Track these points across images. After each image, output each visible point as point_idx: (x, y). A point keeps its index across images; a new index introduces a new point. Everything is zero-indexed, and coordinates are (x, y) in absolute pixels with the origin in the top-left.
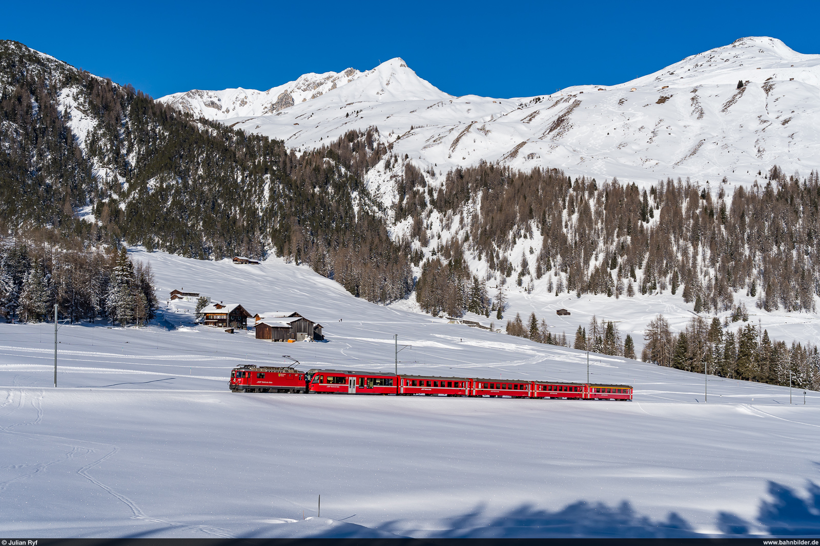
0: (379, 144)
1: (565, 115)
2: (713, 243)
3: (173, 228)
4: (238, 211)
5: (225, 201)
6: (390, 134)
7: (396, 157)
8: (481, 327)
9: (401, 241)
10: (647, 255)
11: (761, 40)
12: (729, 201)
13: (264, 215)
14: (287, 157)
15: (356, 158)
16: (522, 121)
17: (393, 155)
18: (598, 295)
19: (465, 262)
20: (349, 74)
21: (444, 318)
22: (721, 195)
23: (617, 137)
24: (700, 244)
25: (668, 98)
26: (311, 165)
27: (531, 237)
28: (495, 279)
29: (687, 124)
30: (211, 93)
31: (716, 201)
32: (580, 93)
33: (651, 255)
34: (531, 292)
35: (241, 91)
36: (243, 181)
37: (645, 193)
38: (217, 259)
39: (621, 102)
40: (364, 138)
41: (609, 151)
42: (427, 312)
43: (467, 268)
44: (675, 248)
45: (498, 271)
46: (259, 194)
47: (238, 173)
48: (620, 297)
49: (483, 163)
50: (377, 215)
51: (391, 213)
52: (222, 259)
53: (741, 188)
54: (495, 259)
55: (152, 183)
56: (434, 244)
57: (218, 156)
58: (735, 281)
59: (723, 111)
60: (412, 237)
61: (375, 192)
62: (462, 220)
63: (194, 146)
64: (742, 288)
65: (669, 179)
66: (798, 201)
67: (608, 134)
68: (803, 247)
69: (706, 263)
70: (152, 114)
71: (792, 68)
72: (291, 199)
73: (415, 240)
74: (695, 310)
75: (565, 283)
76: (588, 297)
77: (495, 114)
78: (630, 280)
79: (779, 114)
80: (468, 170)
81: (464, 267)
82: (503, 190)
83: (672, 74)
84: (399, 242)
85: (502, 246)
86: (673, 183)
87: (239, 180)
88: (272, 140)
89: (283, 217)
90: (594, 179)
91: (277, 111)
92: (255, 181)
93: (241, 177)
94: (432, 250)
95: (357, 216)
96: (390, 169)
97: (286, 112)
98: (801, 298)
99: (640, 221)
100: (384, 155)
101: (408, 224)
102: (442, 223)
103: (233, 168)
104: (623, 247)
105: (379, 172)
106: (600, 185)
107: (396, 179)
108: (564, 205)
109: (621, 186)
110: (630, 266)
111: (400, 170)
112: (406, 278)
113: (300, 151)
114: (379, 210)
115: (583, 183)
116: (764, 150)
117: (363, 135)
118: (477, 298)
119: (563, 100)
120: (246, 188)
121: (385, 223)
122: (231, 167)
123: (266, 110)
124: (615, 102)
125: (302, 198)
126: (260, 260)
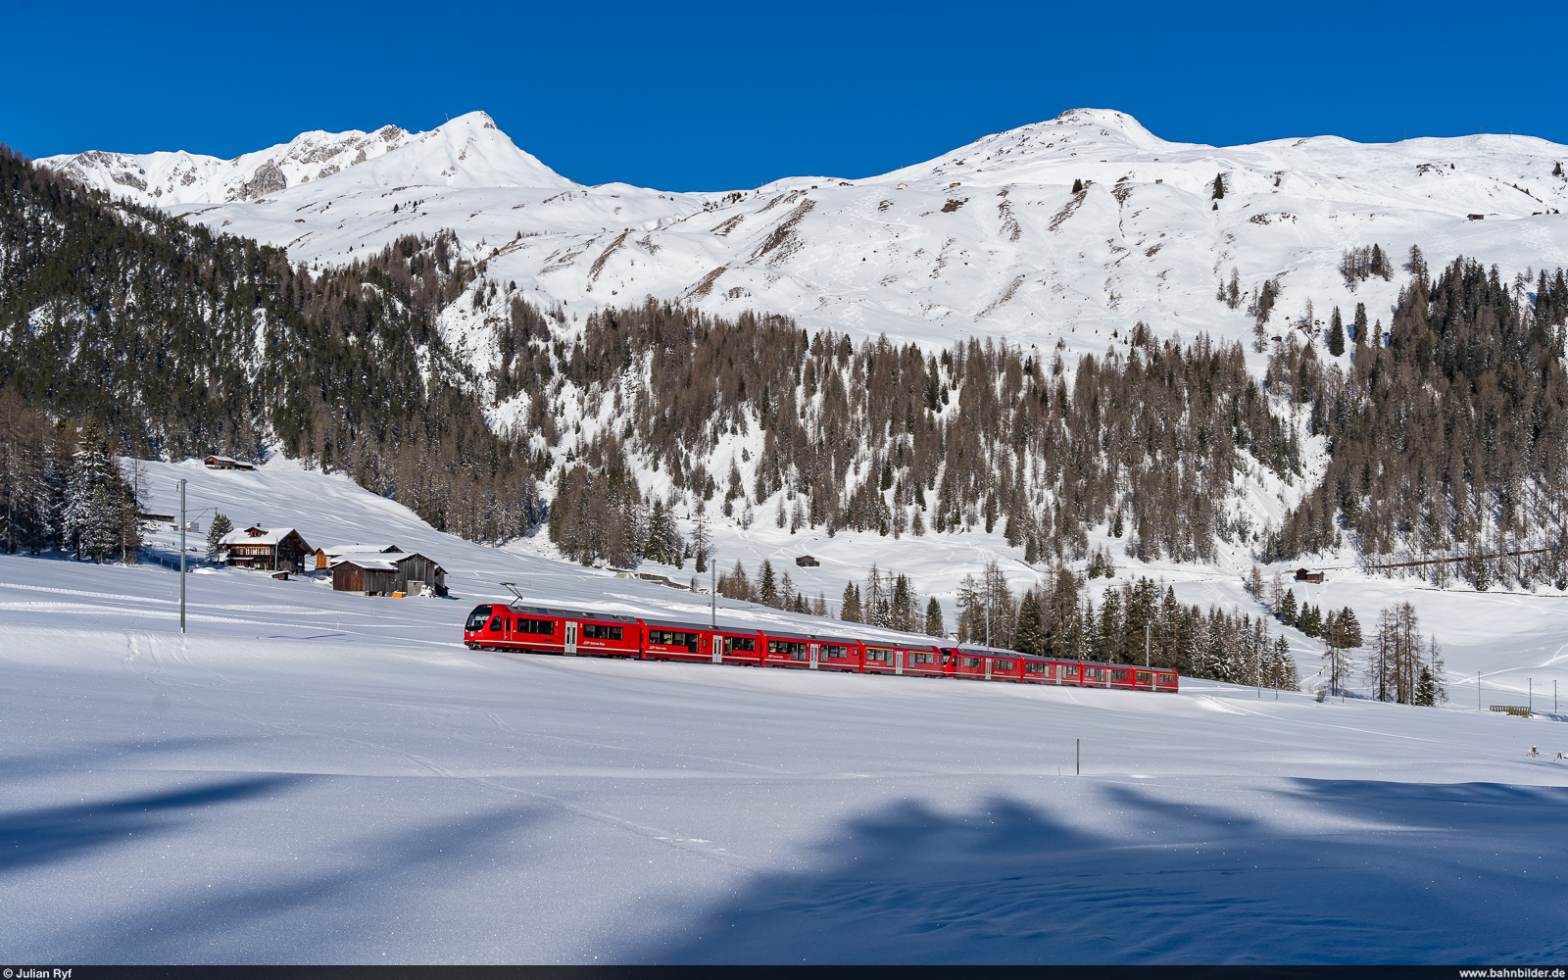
0: (460, 262)
1: (789, 225)
2: (1048, 449)
3: (88, 401)
4: (207, 374)
5: (181, 355)
6: (478, 245)
7: (493, 285)
8: (670, 584)
9: (510, 434)
10: (942, 466)
11: (1104, 115)
12: (1070, 378)
13: (257, 382)
14: (294, 279)
15: (419, 285)
16: (714, 233)
17: (488, 282)
18: (864, 532)
19: (629, 473)
20: (388, 135)
21: (604, 568)
22: (1057, 369)
23: (880, 265)
24: (1027, 449)
25: (961, 203)
26: (339, 294)
27: (744, 432)
28: (685, 504)
29: (994, 248)
30: (126, 158)
31: (1050, 379)
32: (813, 187)
33: (950, 465)
34: (749, 526)
35: (185, 158)
36: (213, 319)
37: (933, 361)
38: (174, 459)
39: (883, 206)
40: (431, 251)
41: (866, 290)
42: (573, 559)
43: (633, 484)
44: (987, 455)
45: (688, 489)
46: (245, 343)
47: (203, 304)
48: (902, 536)
49: (651, 301)
50: (464, 388)
51: (489, 386)
52: (184, 460)
53: (1090, 357)
54: (683, 469)
55: (38, 316)
56: (569, 441)
57: (163, 271)
58: (1088, 512)
59: (1051, 229)
60: (529, 428)
61: (458, 348)
62: (618, 400)
63: (117, 251)
64: (1100, 524)
65: (972, 338)
66: (1181, 381)
67: (864, 260)
68: (1193, 458)
69: (1039, 481)
70: (30, 190)
71: (1156, 163)
72: (307, 355)
73: (535, 434)
74: (1026, 559)
75: (806, 511)
76: (847, 536)
77: (664, 218)
78: (916, 508)
79: (1141, 238)
80: (626, 313)
81: (629, 482)
82: (690, 348)
83: (961, 163)
84: (507, 437)
85: (695, 447)
86: (978, 346)
87: (207, 317)
88: (262, 247)
89: (294, 386)
90: (847, 336)
91: (255, 197)
92: (238, 319)
93: (209, 311)
94: (566, 451)
95: (427, 388)
96: (483, 306)
97: (273, 199)
98: (1195, 541)
99: (927, 410)
100: (471, 281)
101: (521, 406)
102: (582, 404)
103: (193, 296)
104: (900, 451)
105: (462, 311)
106: (857, 344)
107: (496, 325)
108: (798, 376)
109: (893, 349)
110: (915, 484)
111: (503, 308)
112: (529, 499)
113: (316, 269)
114: (467, 380)
115: (829, 340)
116: (1120, 297)
117: (428, 244)
118: (660, 535)
119: (783, 199)
120: (219, 332)
121: (480, 404)
122: (190, 293)
123: (232, 194)
124: (873, 206)
125: (327, 354)
126: (256, 464)
